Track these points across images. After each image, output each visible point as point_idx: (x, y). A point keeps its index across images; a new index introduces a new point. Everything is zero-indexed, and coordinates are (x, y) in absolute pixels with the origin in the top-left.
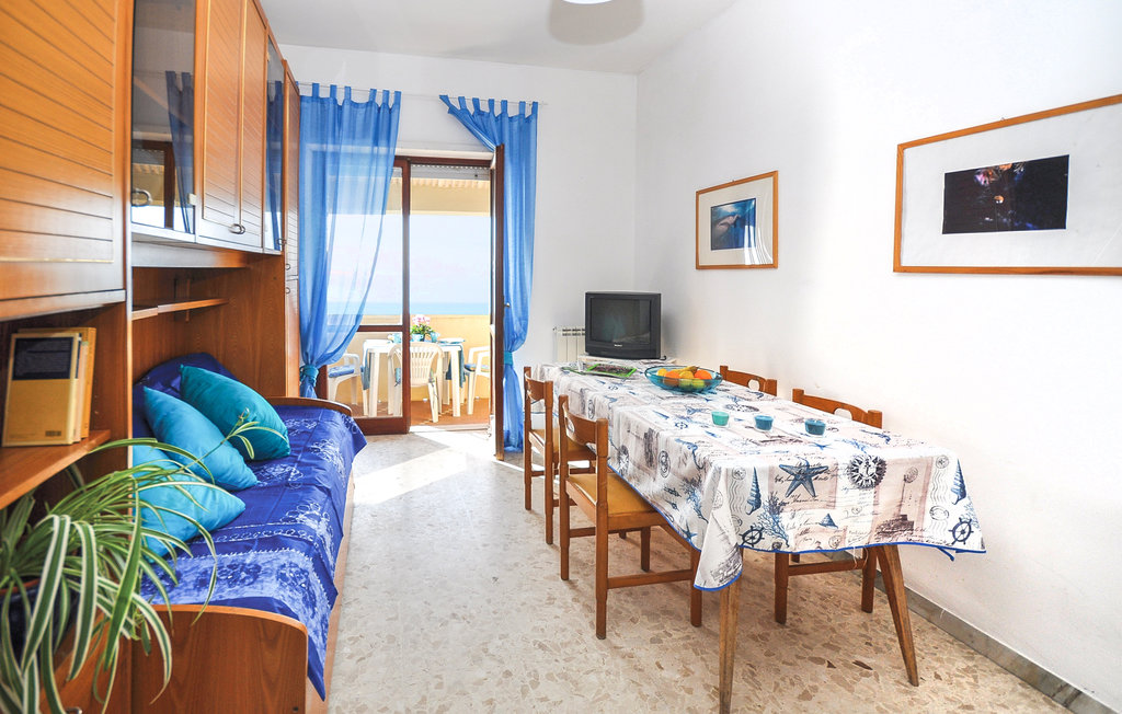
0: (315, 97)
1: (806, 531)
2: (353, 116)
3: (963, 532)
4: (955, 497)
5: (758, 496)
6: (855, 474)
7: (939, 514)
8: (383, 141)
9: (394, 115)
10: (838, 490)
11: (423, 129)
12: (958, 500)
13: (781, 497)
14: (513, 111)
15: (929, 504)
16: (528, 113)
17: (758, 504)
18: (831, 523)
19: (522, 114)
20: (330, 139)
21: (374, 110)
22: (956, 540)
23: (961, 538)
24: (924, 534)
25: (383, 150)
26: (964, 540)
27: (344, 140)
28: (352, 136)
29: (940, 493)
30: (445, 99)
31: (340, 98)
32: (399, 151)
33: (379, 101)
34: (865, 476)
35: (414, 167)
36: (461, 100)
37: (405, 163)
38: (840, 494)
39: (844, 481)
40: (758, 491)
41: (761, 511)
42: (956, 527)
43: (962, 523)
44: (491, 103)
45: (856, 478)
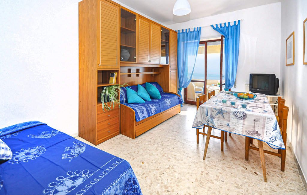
0: (183, 32)
1: (222, 125)
2: (190, 35)
3: (273, 139)
4: (273, 129)
5: (207, 113)
6: (236, 115)
7: (268, 134)
8: (197, 39)
9: (200, 32)
10: (230, 118)
11: (208, 34)
12: (274, 131)
13: (214, 115)
14: (232, 24)
15: (265, 130)
16: (237, 24)
17: (207, 115)
18: (229, 125)
19: (235, 25)
20: (185, 40)
21: (195, 33)
22: (270, 141)
23: (272, 141)
24: (264, 138)
25: (197, 41)
26: (273, 142)
27: (188, 40)
28: (190, 39)
29: (269, 128)
30: (212, 26)
31: (188, 31)
32: (201, 40)
33: (196, 30)
34: (239, 116)
35: (208, 43)
36: (217, 25)
37: (206, 43)
38: (231, 119)
39: (232, 116)
40: (207, 112)
41: (208, 117)
42: (271, 138)
43: (273, 137)
44: (225, 24)
45: (236, 116)
